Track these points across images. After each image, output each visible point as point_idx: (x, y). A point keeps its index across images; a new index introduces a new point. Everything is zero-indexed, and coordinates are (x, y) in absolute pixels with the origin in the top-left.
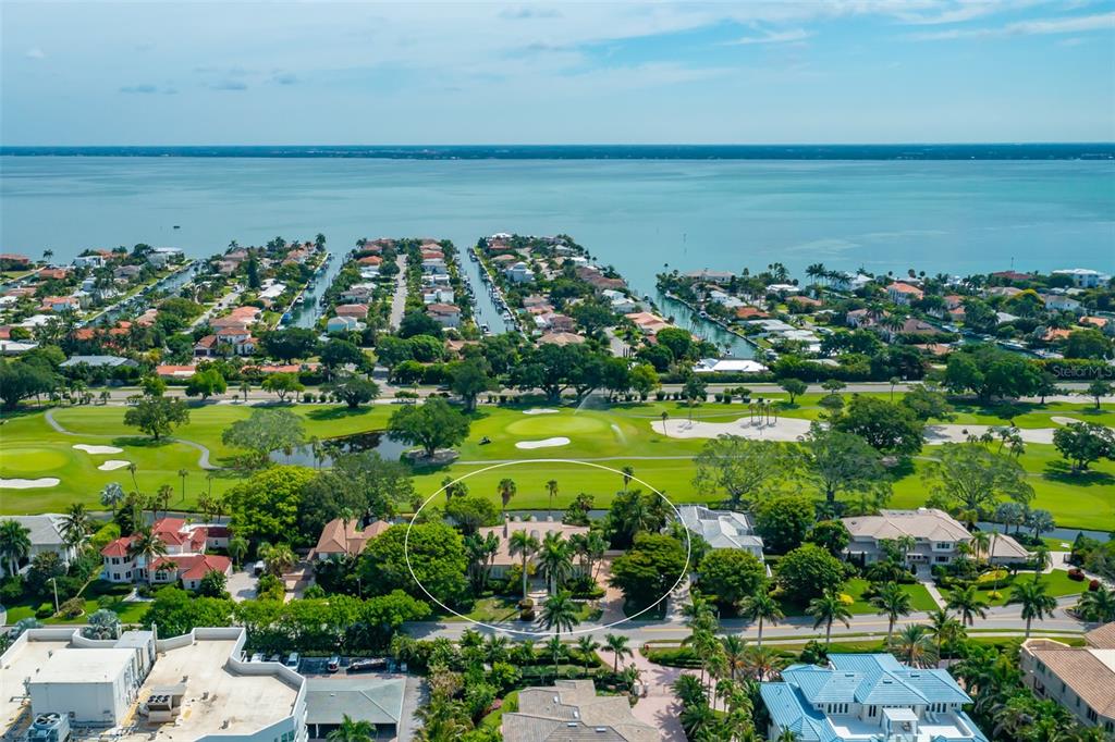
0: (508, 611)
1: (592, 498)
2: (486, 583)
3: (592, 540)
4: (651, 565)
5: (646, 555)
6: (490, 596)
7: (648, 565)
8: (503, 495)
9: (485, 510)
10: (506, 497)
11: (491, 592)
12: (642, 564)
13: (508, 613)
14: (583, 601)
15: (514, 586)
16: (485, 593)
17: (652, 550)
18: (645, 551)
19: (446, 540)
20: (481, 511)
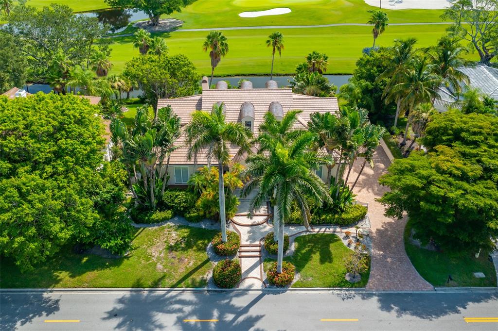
0: (191, 259)
1: (326, 58)
2: (159, 197)
3: (353, 125)
4: (482, 178)
5: (464, 155)
6: (165, 220)
7: (475, 180)
8: (212, 54)
9: (178, 73)
10: (215, 57)
11: (168, 213)
12: (464, 177)
13: (192, 264)
14: (329, 230)
15: (207, 206)
16: (157, 215)
17: (476, 144)
18: (458, 146)
19: (61, 128)
20: (173, 75)
